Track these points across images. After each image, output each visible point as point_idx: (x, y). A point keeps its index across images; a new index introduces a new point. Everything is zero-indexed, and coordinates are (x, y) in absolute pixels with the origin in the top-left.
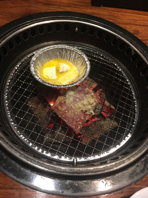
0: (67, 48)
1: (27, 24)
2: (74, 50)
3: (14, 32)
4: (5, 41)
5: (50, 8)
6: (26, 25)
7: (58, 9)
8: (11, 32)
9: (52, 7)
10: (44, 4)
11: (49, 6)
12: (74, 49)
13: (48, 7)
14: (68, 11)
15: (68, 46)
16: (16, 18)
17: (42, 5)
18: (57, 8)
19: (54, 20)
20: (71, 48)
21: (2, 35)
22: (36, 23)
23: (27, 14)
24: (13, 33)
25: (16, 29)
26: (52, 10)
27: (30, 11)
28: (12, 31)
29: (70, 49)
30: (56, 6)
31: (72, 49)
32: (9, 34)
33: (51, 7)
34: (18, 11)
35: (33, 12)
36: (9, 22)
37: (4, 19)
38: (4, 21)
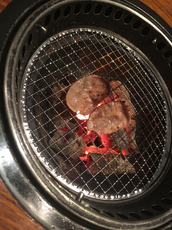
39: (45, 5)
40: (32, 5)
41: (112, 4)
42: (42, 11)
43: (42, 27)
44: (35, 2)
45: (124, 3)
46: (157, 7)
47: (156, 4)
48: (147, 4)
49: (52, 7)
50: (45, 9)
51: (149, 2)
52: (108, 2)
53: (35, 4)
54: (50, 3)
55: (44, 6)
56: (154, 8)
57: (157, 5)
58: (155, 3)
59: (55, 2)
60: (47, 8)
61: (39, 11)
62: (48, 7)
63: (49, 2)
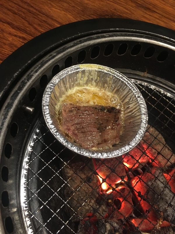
0: (118, 76)
1: (105, 34)
2: (128, 85)
3: (81, 42)
4: (62, 56)
5: (145, 16)
6: (102, 34)
7: (158, 21)
8: (75, 42)
9: (150, 15)
10: (138, 5)
11: (145, 11)
12: (129, 82)
13: (143, 12)
14: (173, 29)
15: (119, 74)
16: (89, 16)
17: (134, 5)
18: (156, 18)
19: (149, 39)
20: (124, 78)
21: (59, 43)
22: (121, 36)
23: (108, 15)
24: (79, 44)
25: (85, 38)
26: (149, 20)
27: (113, 11)
28: (78, 40)
29: (122, 79)
30: (156, 15)
31: (124, 82)
32: (71, 44)
33: (148, 14)
34: (95, 5)
35: (118, 13)
36: (76, 21)
37: (69, 12)
38: (69, 15)
39: (23, 79)
40: (5, 87)
41: (110, 41)
42: (20, 89)
43: (28, 108)
44: (9, 81)
45: (125, 33)
46: (169, 20)
47: (167, 18)
48: (155, 23)
49: (33, 78)
50: (24, 84)
51: (158, 19)
52: (105, 41)
53: (9, 83)
54: (30, 74)
55: (23, 81)
56: (166, 23)
57: (169, 19)
58: (165, 17)
59: (36, 69)
60: (27, 82)
61: (17, 91)
62: (28, 80)
63: (28, 73)
